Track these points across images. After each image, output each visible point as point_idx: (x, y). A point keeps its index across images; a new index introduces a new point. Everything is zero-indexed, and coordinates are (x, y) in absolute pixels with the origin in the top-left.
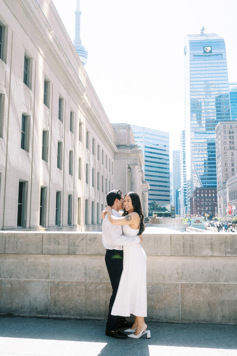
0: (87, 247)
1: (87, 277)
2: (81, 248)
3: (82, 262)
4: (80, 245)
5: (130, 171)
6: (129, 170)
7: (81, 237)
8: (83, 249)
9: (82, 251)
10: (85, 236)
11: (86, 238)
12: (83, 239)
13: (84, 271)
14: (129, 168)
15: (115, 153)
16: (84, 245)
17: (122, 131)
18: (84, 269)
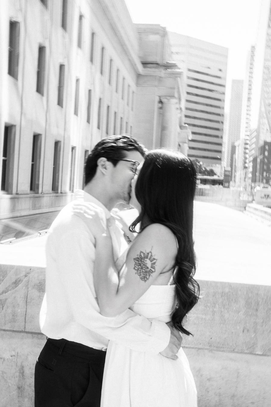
0: (28, 310)
1: (26, 400)
2: (10, 311)
3: (13, 353)
4: (6, 299)
5: (161, 108)
6: (160, 105)
7: (11, 278)
8: (14, 315)
9: (14, 320)
10: (24, 273)
11: (26, 279)
12: (16, 283)
13: (17, 379)
14: (161, 102)
15: (139, 76)
16: (21, 301)
17: (153, 38)
18: (18, 374)
